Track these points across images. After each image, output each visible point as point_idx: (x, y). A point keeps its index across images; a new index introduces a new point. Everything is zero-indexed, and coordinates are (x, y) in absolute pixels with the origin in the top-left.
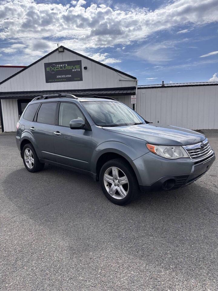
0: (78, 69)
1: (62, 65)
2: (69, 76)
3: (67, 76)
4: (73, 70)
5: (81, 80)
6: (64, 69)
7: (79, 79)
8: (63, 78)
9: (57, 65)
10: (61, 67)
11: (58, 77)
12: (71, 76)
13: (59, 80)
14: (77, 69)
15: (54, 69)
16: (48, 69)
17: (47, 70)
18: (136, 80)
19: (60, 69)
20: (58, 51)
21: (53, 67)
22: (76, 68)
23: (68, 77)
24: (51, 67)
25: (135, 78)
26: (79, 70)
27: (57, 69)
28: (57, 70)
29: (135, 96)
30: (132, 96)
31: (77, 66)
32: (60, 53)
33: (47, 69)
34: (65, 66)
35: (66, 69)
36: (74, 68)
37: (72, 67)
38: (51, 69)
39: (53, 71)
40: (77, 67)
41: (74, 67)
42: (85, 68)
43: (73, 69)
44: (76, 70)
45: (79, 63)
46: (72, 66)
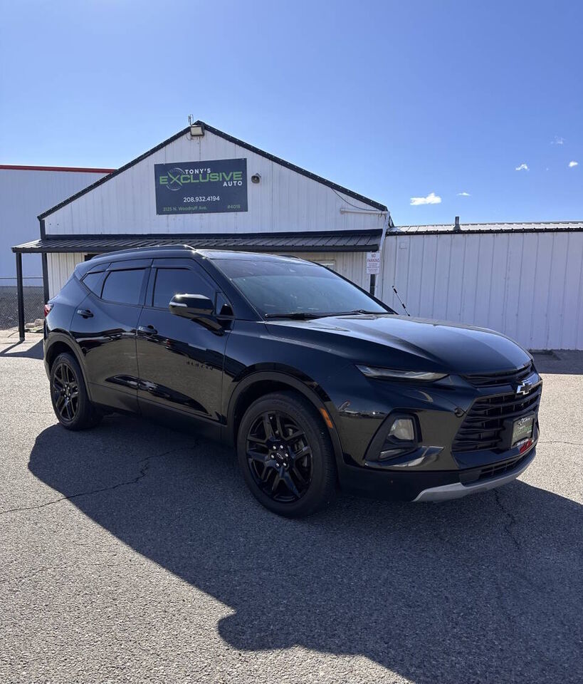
0: (238, 181)
1: (197, 171)
2: (214, 199)
3: (209, 199)
4: (225, 184)
5: (245, 209)
6: (202, 181)
7: (239, 206)
8: (199, 204)
9: (187, 171)
10: (196, 177)
11: (186, 200)
12: (218, 199)
13: (190, 208)
14: (235, 182)
15: (179, 179)
16: (163, 180)
17: (161, 183)
18: (384, 212)
19: (192, 181)
20: (189, 134)
21: (175, 174)
22: (232, 179)
23: (211, 202)
24: (171, 176)
25: (383, 208)
26: (240, 183)
27: (184, 179)
28: (186, 182)
29: (378, 255)
30: (369, 255)
31: (234, 173)
32: (195, 138)
33: (161, 180)
34: (205, 173)
35: (207, 180)
36: (227, 179)
37: (223, 176)
38: (170, 179)
39: (175, 184)
40: (234, 176)
41: (227, 176)
42: (256, 179)
43: (224, 180)
44: (233, 184)
45: (240, 165)
46: (224, 174)
